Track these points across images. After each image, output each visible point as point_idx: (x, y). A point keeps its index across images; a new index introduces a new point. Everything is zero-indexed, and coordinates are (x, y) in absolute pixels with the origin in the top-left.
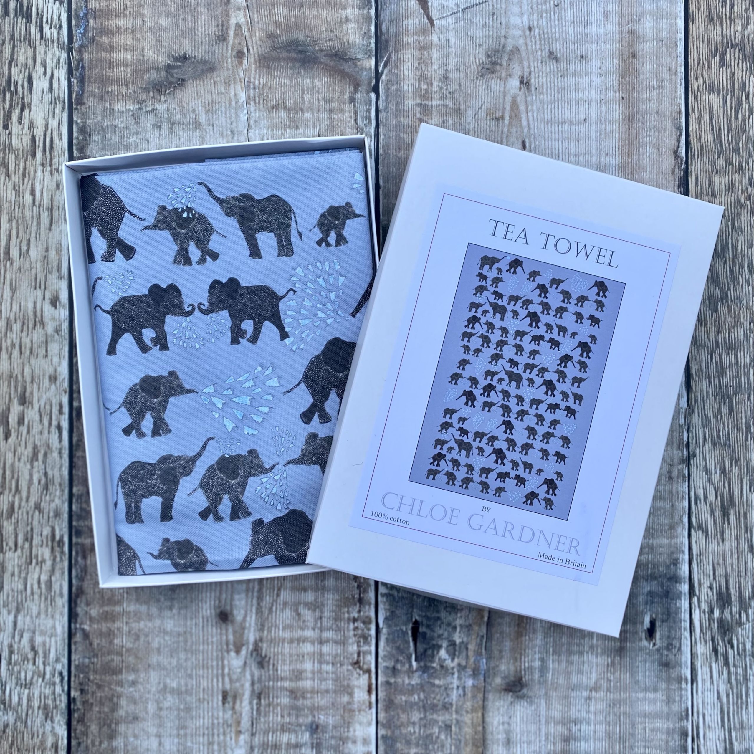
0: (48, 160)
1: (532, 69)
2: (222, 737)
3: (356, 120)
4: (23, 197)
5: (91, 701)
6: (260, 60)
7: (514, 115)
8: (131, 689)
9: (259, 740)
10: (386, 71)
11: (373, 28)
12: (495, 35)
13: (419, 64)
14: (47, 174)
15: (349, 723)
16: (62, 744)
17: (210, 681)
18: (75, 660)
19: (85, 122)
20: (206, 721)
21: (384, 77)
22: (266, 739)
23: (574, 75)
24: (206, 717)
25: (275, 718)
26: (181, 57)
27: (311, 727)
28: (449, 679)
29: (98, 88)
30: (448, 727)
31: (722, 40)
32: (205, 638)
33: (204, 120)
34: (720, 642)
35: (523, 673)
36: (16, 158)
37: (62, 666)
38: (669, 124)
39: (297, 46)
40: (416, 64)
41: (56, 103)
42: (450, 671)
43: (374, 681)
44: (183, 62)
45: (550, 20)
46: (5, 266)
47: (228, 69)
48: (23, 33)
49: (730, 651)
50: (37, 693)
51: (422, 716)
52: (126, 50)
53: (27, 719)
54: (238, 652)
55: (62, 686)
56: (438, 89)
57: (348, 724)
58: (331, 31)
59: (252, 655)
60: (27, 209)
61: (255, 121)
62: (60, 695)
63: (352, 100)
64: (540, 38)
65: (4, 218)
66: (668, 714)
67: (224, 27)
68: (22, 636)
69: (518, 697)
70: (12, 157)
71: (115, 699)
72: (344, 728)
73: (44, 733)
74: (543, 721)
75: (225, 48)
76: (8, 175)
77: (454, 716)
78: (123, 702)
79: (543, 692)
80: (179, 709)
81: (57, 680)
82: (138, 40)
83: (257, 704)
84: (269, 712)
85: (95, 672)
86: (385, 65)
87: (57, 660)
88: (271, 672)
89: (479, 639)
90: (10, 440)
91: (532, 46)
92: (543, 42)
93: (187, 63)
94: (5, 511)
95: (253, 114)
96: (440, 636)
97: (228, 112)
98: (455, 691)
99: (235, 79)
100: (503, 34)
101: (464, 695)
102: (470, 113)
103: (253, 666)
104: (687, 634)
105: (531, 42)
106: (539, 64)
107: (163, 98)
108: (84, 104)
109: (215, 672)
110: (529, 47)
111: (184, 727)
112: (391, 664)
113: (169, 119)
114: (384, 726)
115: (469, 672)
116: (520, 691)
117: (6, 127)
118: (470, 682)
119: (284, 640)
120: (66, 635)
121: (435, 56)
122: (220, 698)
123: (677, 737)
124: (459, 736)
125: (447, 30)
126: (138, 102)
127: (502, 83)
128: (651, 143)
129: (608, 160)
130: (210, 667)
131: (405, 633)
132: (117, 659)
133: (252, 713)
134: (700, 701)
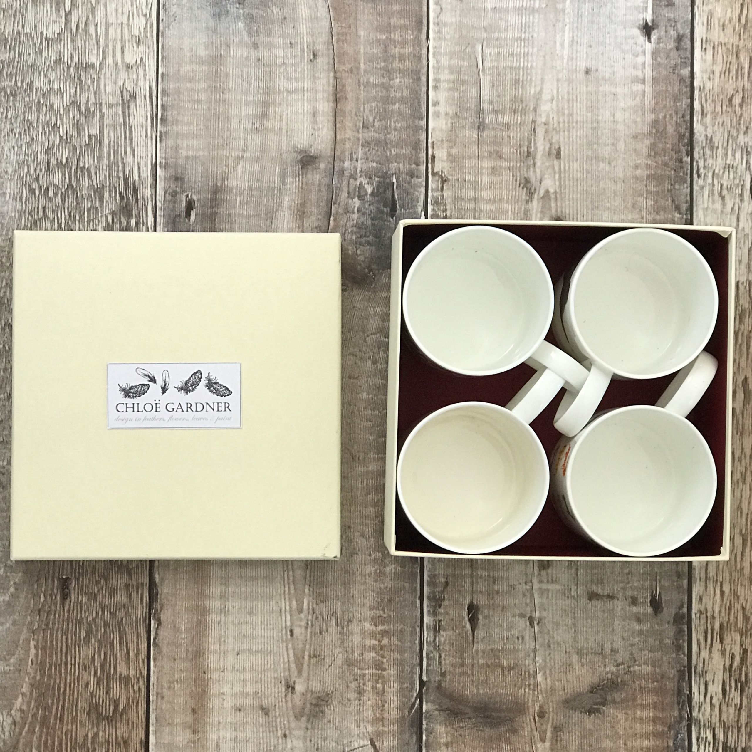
0: (709, 622)
1: (283, 699)
2: (561, 120)
3: (440, 657)
4: (731, 589)
5: (673, 153)
6: (524, 710)
7: (301, 659)
8: (639, 162)
9: (529, 117)
10: (413, 700)
11: (424, 737)
12: (316, 731)
13: (384, 706)
14: (710, 609)
15: (451, 131)
16: (698, 117)
17: (571, 167)
18: (687, 188)
19: (677, 655)
20: (574, 135)
21: (415, 695)
22: (523, 118)
23: (247, 694)
24: (574, 136)
25: (515, 135)
26: (594, 712)
27: (484, 127)
28: (364, 167)
29: (665, 685)
30: (365, 127)
31: (116, 723)
32: (575, 204)
33: (574, 656)
34: (131, 198)
35: (300, 172)
36: (736, 624)
37: (698, 183)
38: (164, 650)
39: (491, 722)
40: (386, 705)
41: (702, 671)
42: (363, 174)
43: (430, 165)
44: (591, 707)
45: (267, 743)
46: (746, 529)
47: (552, 701)
48: (730, 733)
49: (122, 190)
50: (719, 159)
51: (388, 136)
52: (641, 719)
53: (728, 139)
54: (547, 192)
55: (698, 166)
56: (367, 683)
57: (452, 129)
58: (461, 735)
59: (535, 189)
60: (728, 578)
61: (529, 656)
62: (699, 158)
63: (443, 674)
64: (276, 727)
65: (747, 571)
66: (177, 138)
67: (555, 739)
68: (732, 209)
69: (306, 152)
70: (740, 625)
71: (653, 154)
72: (456, 126)
73: (713, 126)
74: (284, 131)
75: (555, 721)
76: (744, 609)
77: (360, 136)
78: (645, 151)
79: (284, 156)
80: (598, 144)
81: (702, 171)
82: (631, 728)
83: (531, 147)
84: (520, 140)
85: (669, 177)
86: (413, 705)
87: (702, 188)
88: (518, 174)
89: (338, 201)
90: (743, 378)
91: (284, 721)
92: (274, 724)
93: (587, 708)
94: (747, 316)
95: (531, 662)
96: (371, 204)
97: (553, 664)
98: (359, 156)
99: (546, 693)
100: (309, 731)
101: (351, 154)
102: (339, 662)
103: (534, 180)
104: (158, 204)
105: (284, 724)
106: (277, 705)
107: (609, 676)
108: (678, 671)
109: (567, 175)
110: (286, 719)
111: (593, 129)
112: (415, 180)
113: (604, 657)
114: (422, 127)
115: (347, 173)
116: (304, 157)
117: (745, 651)
118: (347, 164)
119: (507, 202)
120: (695, 209)
121: (370, 712)
122: (562, 153)
123: (170, 118)
124: (356, 119)
125: (358, 735)
126: (631, 672)
127: (310, 688)
128: (181, 633)
129: (219, 619)
130: (571, 179)
131: (402, 206)
132: (652, 188)
133: (535, 140)
134: (149, 148)
